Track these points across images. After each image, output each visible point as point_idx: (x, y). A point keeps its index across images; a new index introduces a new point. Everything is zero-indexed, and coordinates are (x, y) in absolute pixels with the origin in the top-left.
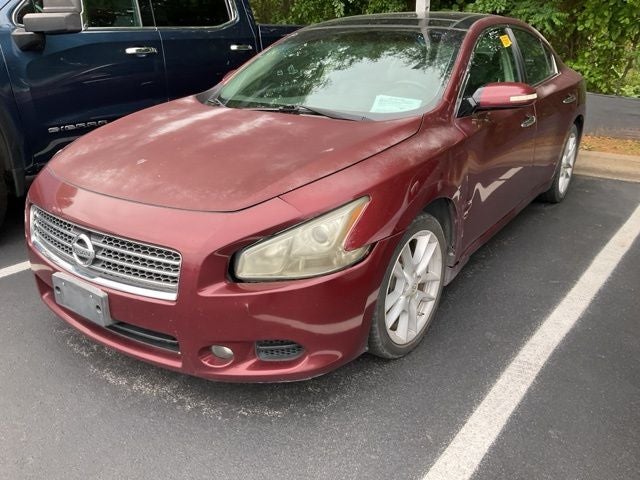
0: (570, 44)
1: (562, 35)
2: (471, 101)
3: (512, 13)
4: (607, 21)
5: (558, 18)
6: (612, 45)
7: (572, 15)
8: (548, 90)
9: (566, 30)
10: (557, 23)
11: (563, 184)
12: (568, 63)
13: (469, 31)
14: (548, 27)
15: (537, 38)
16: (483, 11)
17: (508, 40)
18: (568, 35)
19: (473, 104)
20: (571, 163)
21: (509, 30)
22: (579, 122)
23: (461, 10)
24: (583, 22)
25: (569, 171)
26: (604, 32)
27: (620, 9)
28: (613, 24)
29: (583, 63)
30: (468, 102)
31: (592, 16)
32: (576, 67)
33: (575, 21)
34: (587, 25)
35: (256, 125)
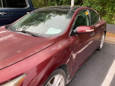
0: (103, 13)
1: (101, 11)
2: (74, 31)
3: (91, 7)
4: (111, 9)
5: (101, 8)
6: (112, 14)
7: (103, 7)
8: (98, 25)
9: (102, 10)
10: (100, 9)
11: (101, 46)
12: (103, 17)
13: (76, 11)
14: (98, 10)
15: (95, 12)
16: (85, 6)
17: (87, 13)
18: (103, 11)
19: (75, 32)
20: (103, 41)
21: (88, 11)
22: (105, 32)
23: (81, 6)
24: (106, 9)
25: (103, 43)
26: (110, 11)
27: (114, 6)
28: (112, 9)
29: (106, 17)
30: (73, 31)
31: (108, 7)
32: (104, 18)
33: (104, 9)
34: (107, 9)
35: (5, 39)
